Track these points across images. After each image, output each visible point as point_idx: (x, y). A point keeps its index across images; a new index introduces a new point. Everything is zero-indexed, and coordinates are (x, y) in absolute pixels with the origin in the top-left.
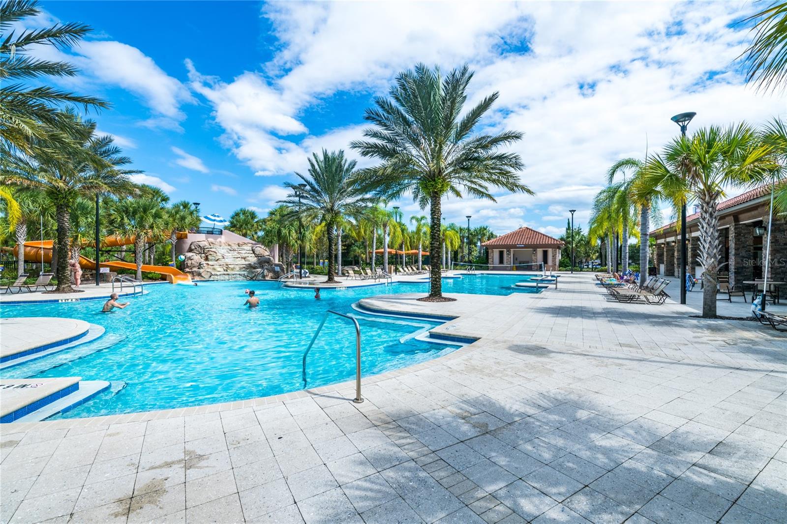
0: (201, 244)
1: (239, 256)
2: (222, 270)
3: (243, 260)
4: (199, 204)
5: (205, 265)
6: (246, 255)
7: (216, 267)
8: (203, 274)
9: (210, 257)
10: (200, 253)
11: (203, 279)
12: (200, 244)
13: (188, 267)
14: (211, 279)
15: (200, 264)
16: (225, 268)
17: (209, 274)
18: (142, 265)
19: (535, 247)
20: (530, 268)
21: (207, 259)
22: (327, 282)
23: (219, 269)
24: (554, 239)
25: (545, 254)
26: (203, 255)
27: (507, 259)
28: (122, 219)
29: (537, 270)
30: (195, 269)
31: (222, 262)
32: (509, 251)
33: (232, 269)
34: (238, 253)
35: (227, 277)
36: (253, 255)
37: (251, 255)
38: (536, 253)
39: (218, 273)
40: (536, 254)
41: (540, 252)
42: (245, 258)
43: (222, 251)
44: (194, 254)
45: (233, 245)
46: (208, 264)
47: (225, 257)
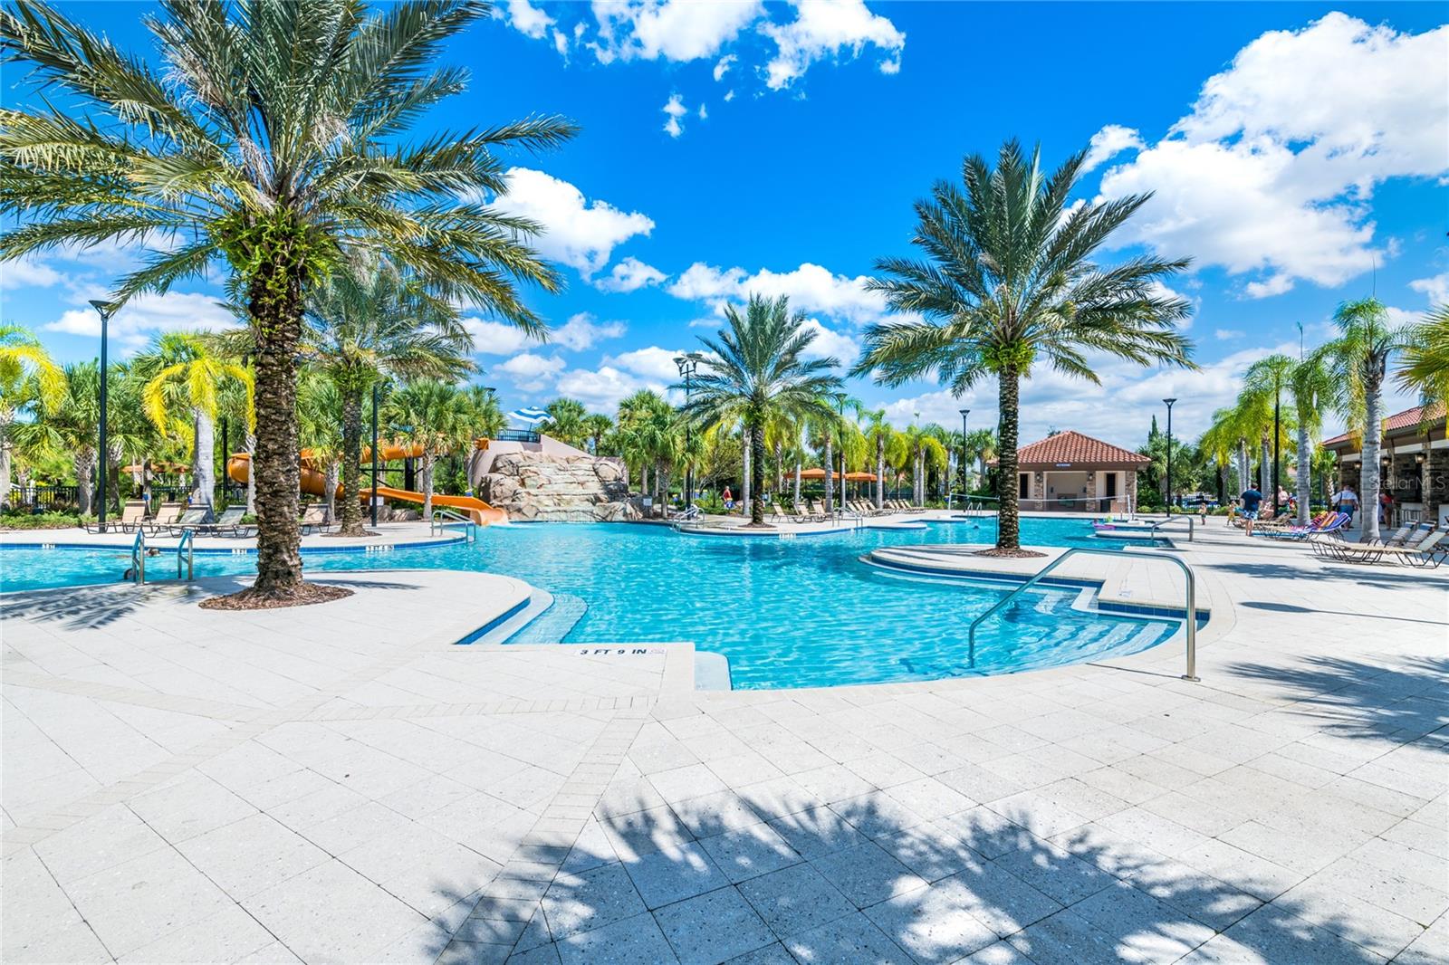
0: (515, 459)
1: (574, 480)
2: (551, 503)
3: (580, 487)
4: (494, 390)
5: (524, 495)
6: (585, 478)
7: (542, 498)
8: (524, 511)
9: (527, 481)
10: (512, 474)
11: (525, 519)
12: (511, 458)
13: (495, 497)
14: (538, 519)
15: (515, 493)
16: (556, 501)
17: (534, 511)
18: (432, 494)
19: (1091, 468)
20: (1082, 507)
21: (523, 484)
22: (750, 525)
23: (546, 502)
24: (1130, 454)
25: (1111, 481)
26: (517, 478)
27: (1036, 491)
28: (408, 415)
29: (1095, 511)
30: (507, 502)
31: (549, 489)
32: (1039, 475)
33: (568, 503)
34: (572, 475)
35: (563, 516)
36: (596, 479)
37: (592, 478)
38: (1094, 478)
39: (549, 509)
40: (1092, 482)
41: (1100, 477)
42: (582, 484)
43: (547, 471)
44: (502, 476)
45: (558, 461)
46: (529, 494)
47: (553, 482)
